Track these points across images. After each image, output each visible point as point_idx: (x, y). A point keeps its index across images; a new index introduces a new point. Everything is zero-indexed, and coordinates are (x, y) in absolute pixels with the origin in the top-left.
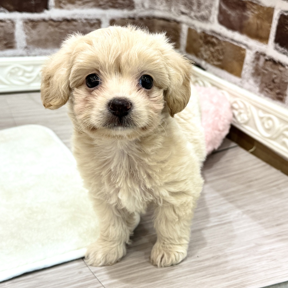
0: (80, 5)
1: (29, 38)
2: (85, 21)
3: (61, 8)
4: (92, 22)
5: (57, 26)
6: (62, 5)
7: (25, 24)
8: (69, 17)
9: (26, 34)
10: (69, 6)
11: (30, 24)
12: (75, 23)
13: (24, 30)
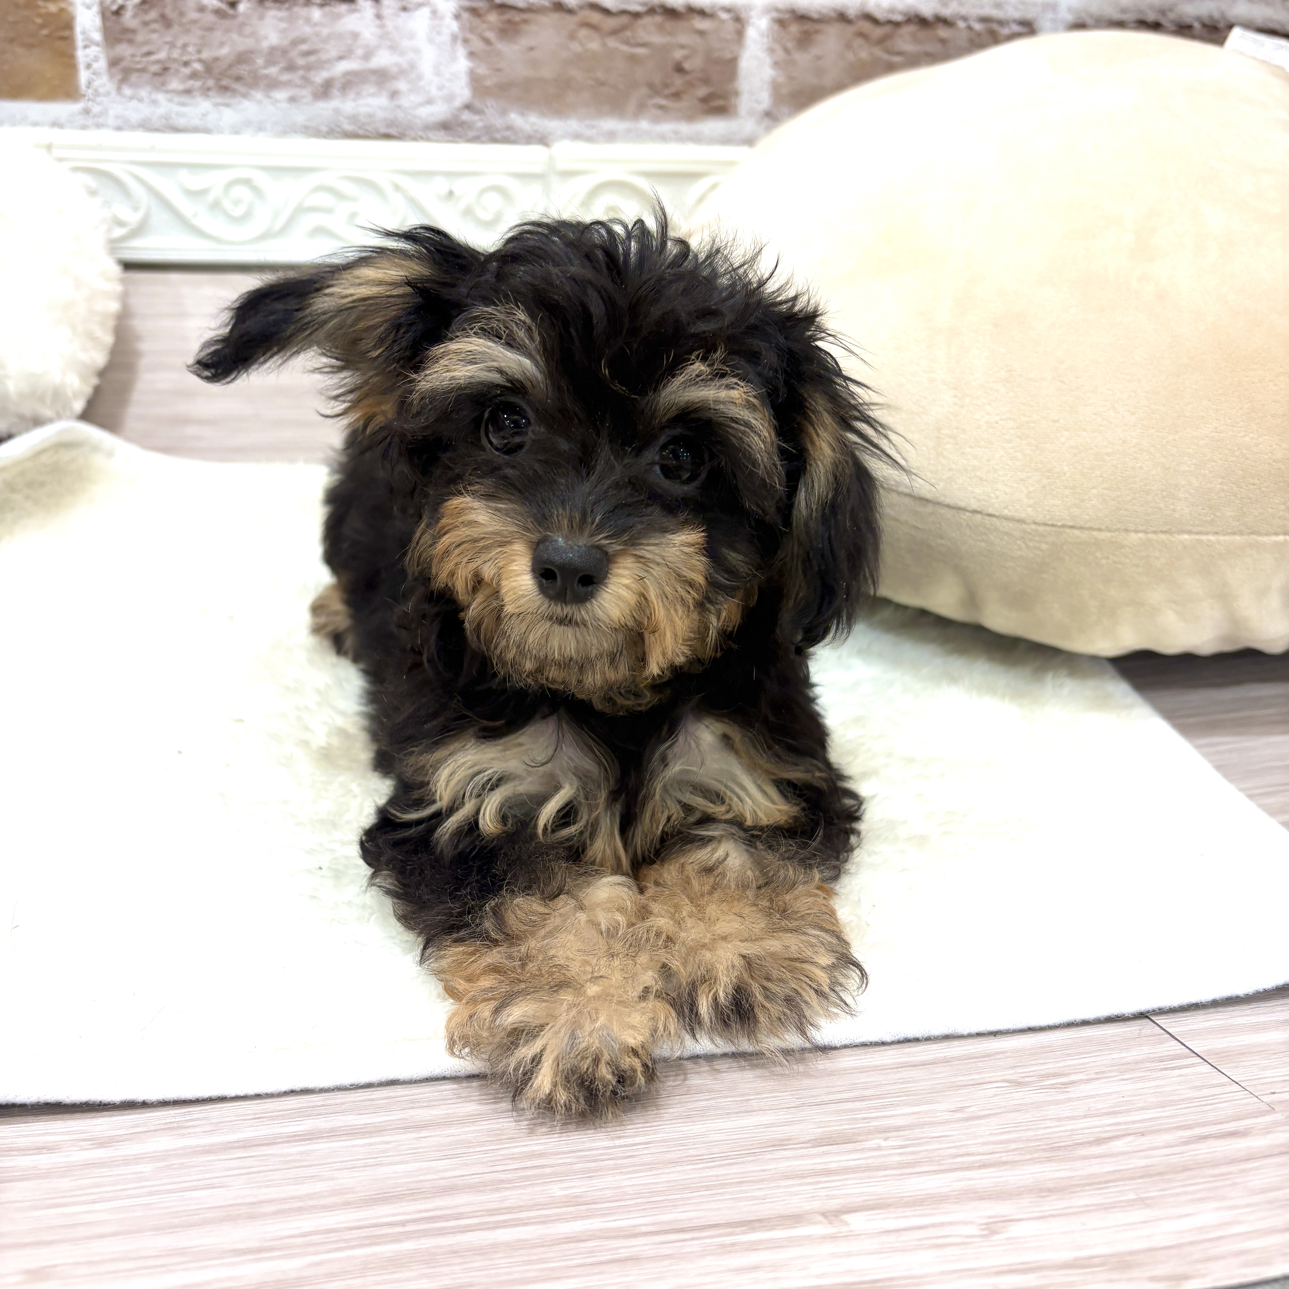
1: (781, 79)
2: (978, 26)
5: (880, 41)
7: (776, 27)
8: (927, 10)
9: (776, 64)
11: (794, 28)
13: (771, 51)
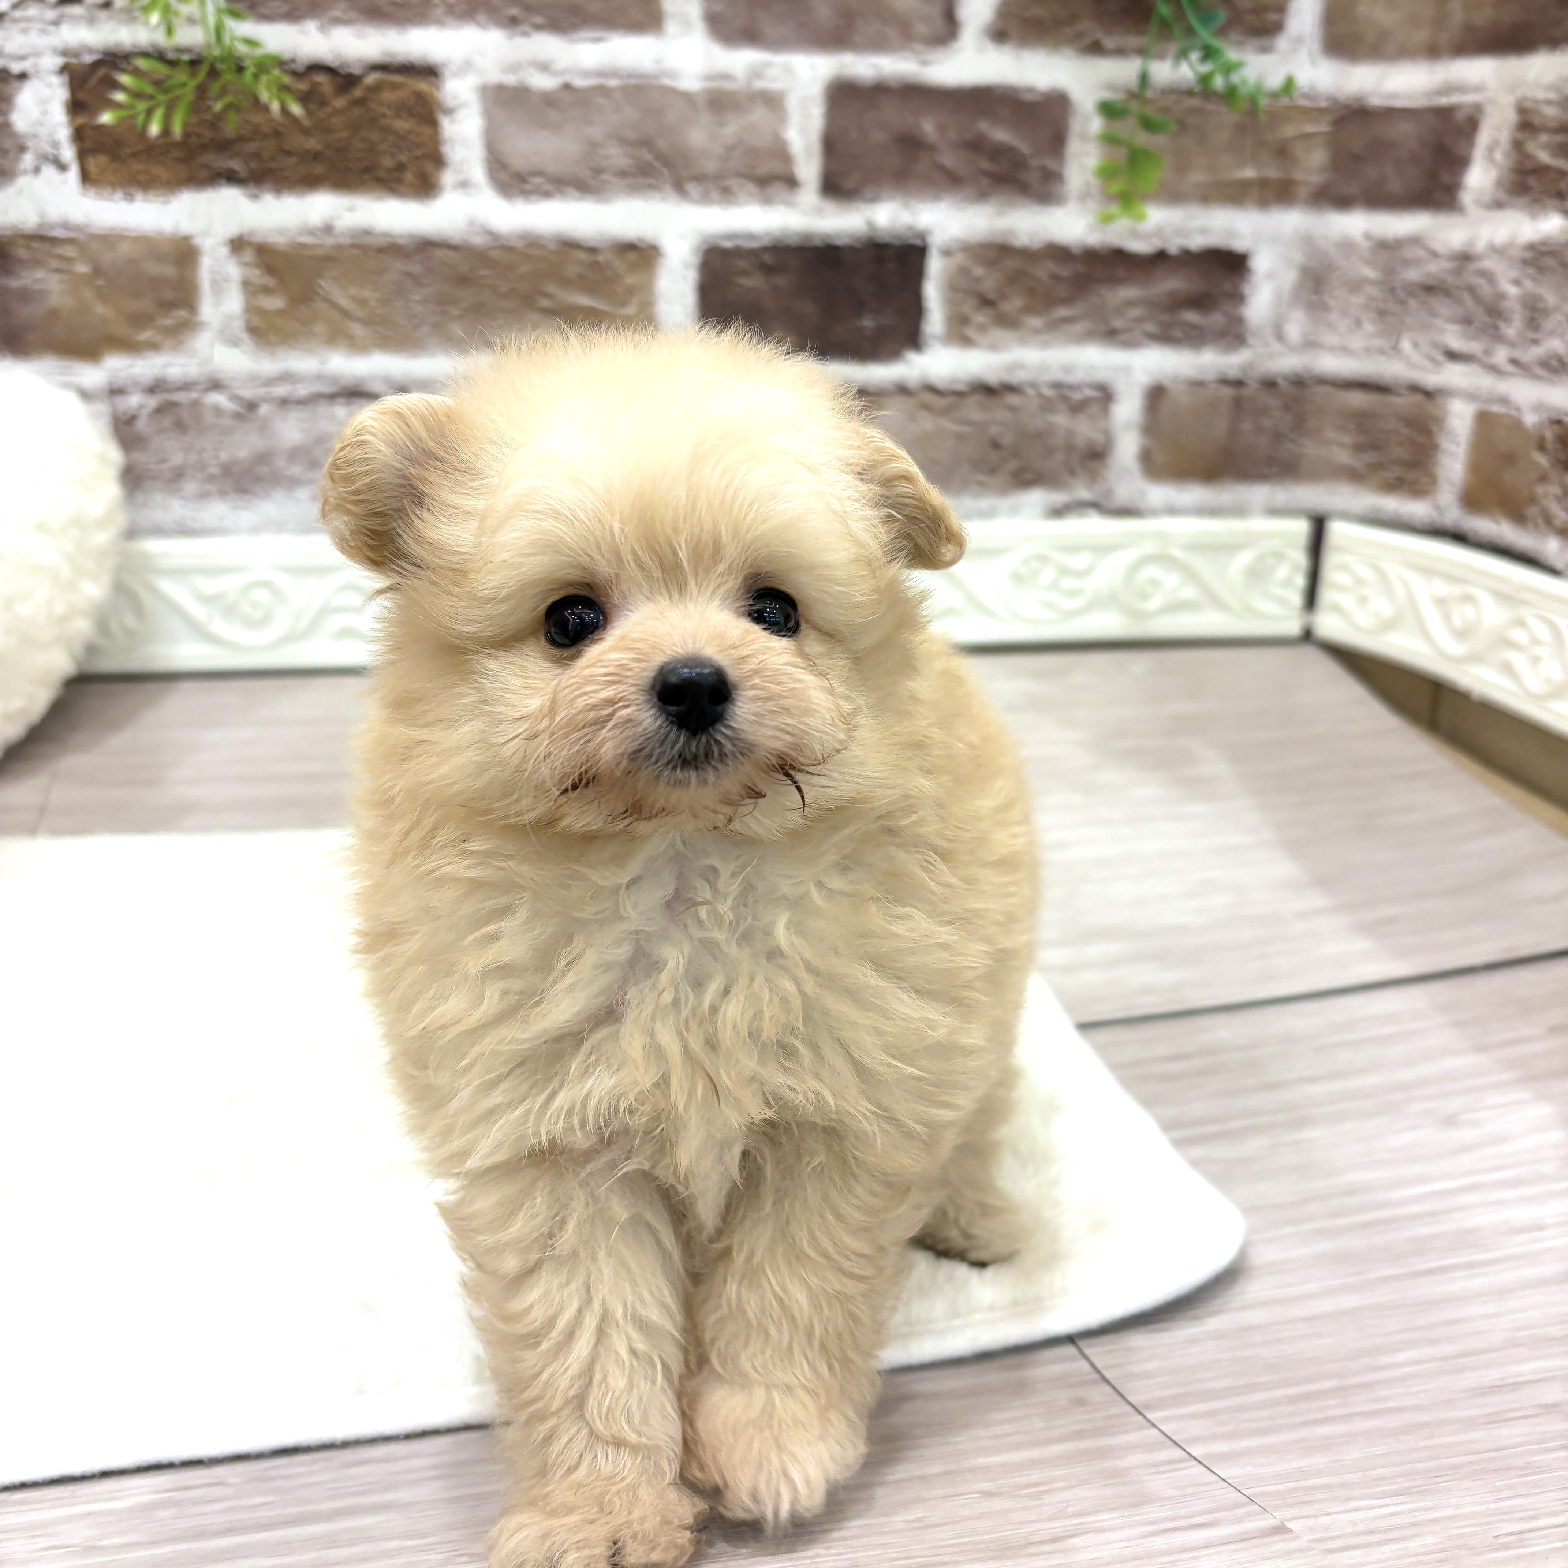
0: (1037, 332)
2: (1048, 392)
3: (966, 341)
4: (1077, 396)
5: (945, 412)
6: (971, 332)
8: (992, 378)
10: (998, 334)
12: (1013, 399)
